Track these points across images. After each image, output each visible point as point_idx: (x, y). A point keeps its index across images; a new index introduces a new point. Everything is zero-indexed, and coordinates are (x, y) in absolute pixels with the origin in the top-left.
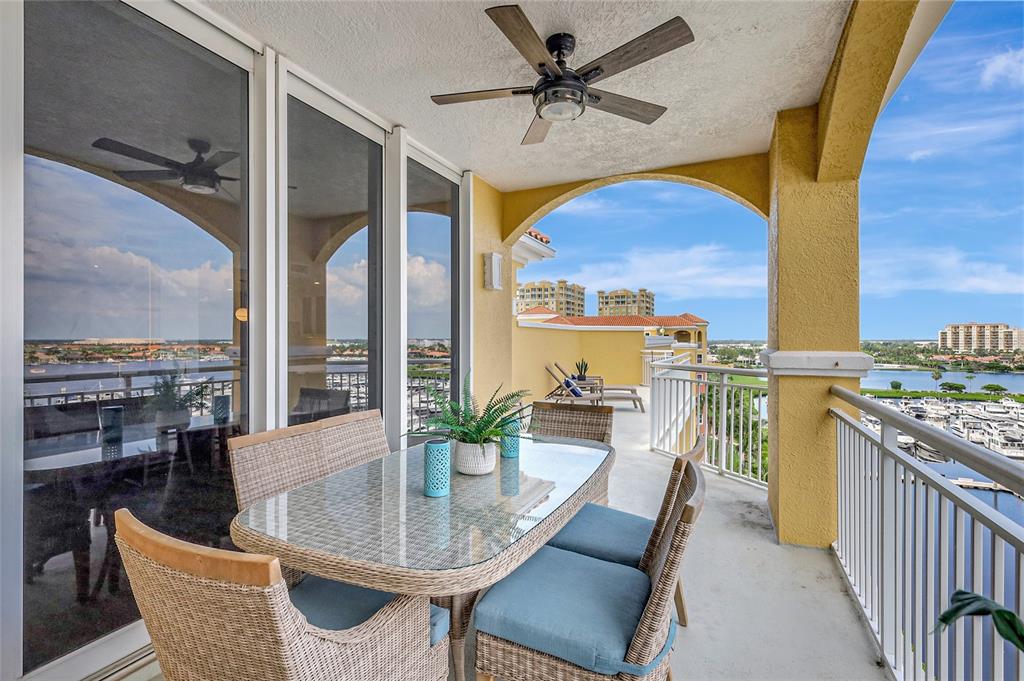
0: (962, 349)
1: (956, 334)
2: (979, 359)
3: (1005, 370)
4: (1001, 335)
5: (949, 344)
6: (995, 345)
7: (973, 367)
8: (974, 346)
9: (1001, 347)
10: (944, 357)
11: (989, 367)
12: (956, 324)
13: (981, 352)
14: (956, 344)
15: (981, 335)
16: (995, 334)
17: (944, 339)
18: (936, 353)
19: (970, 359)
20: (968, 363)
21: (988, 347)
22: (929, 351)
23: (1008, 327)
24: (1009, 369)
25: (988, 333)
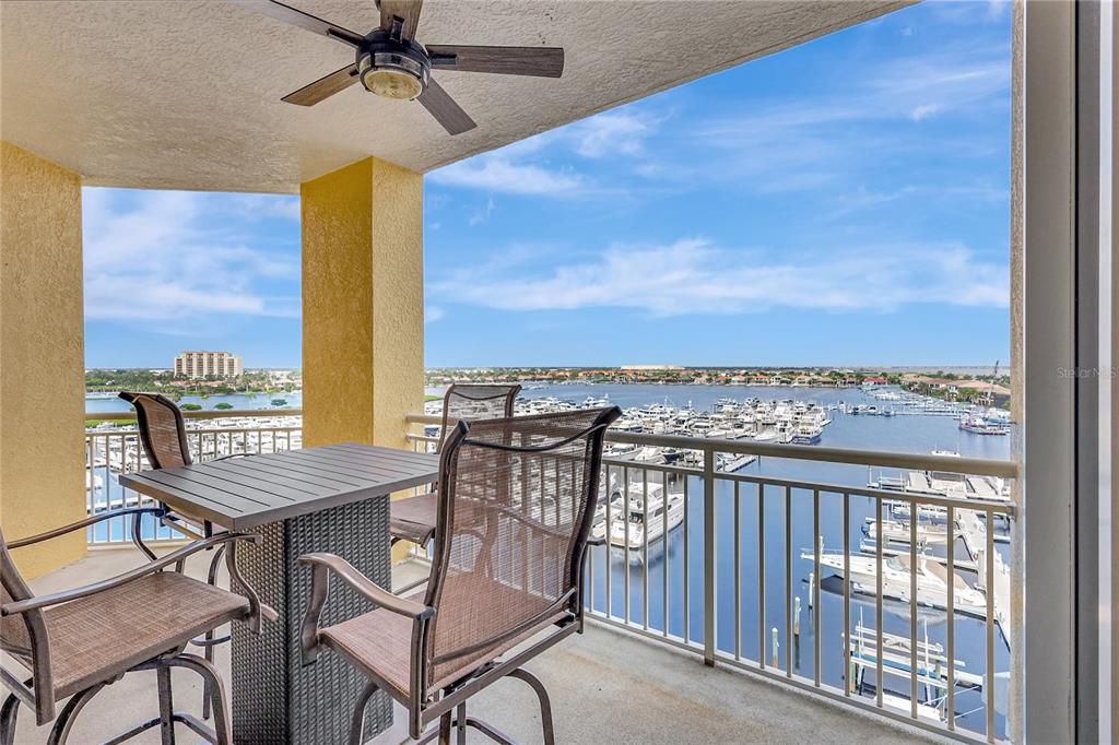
0: (195, 375)
1: (190, 360)
2: (209, 384)
3: (230, 392)
4: (226, 363)
5: (184, 371)
6: (221, 371)
7: (206, 390)
8: (205, 372)
9: (226, 372)
10: (180, 383)
11: (218, 390)
12: (190, 351)
13: (210, 378)
14: (190, 371)
15: (211, 362)
16: (221, 361)
17: (179, 366)
18: (173, 380)
19: (203, 384)
20: (200, 387)
21: (216, 372)
22: (165, 378)
23: (230, 355)
24: (232, 390)
25: (216, 360)
